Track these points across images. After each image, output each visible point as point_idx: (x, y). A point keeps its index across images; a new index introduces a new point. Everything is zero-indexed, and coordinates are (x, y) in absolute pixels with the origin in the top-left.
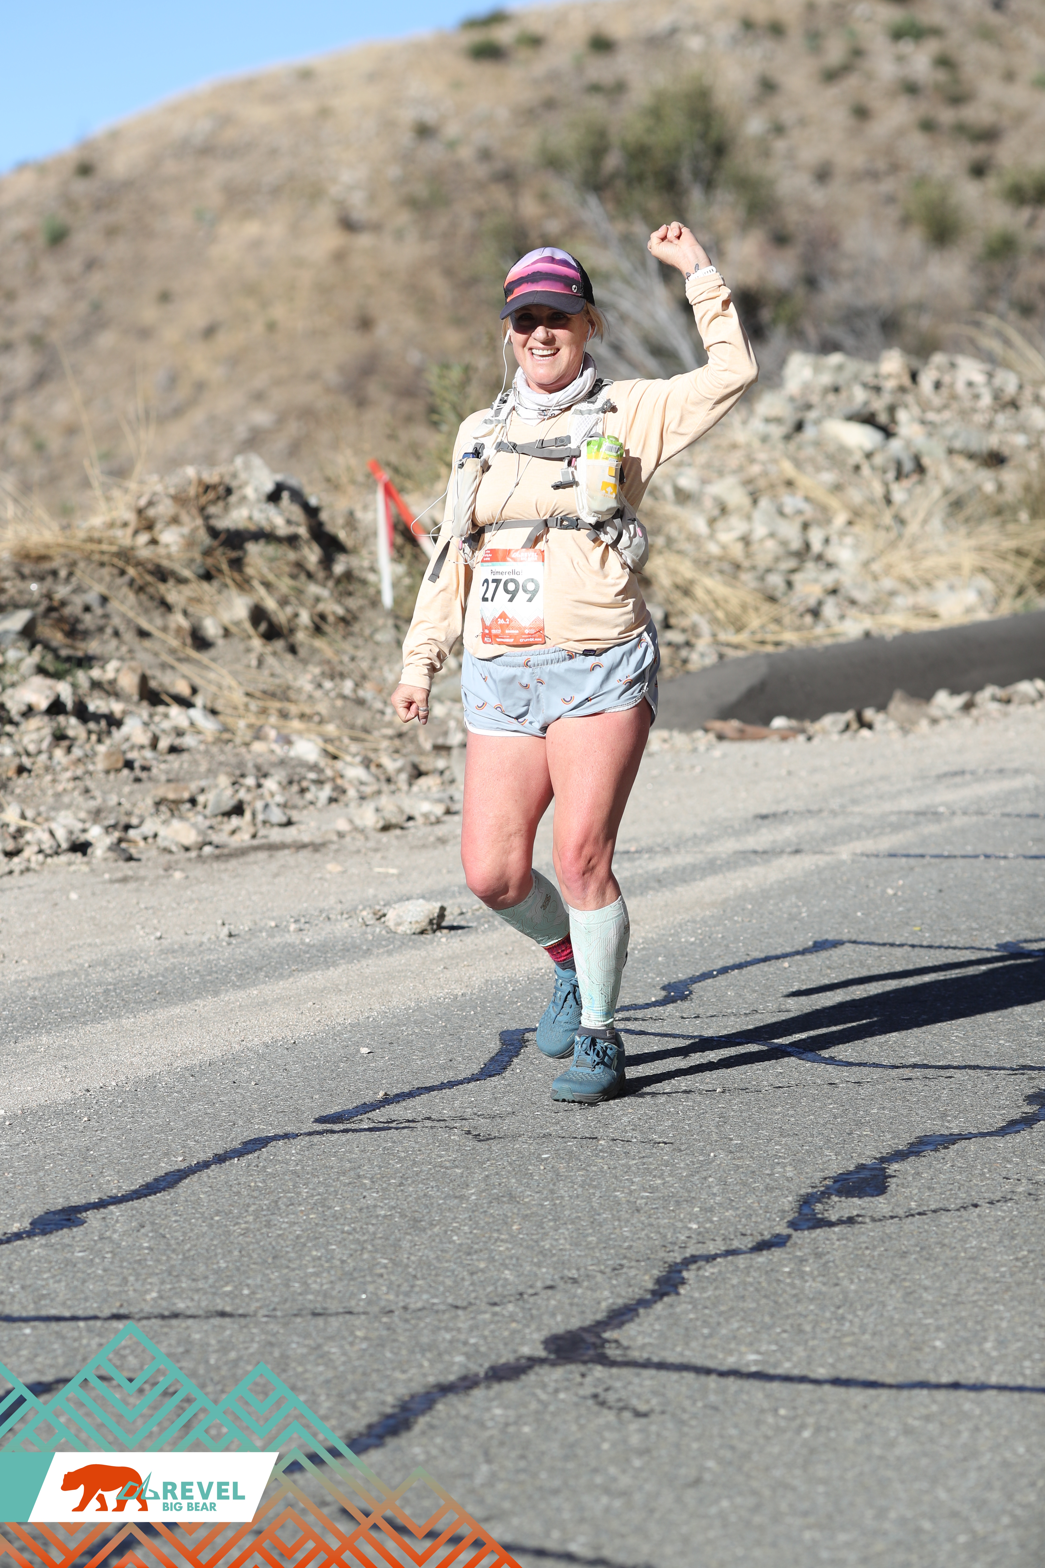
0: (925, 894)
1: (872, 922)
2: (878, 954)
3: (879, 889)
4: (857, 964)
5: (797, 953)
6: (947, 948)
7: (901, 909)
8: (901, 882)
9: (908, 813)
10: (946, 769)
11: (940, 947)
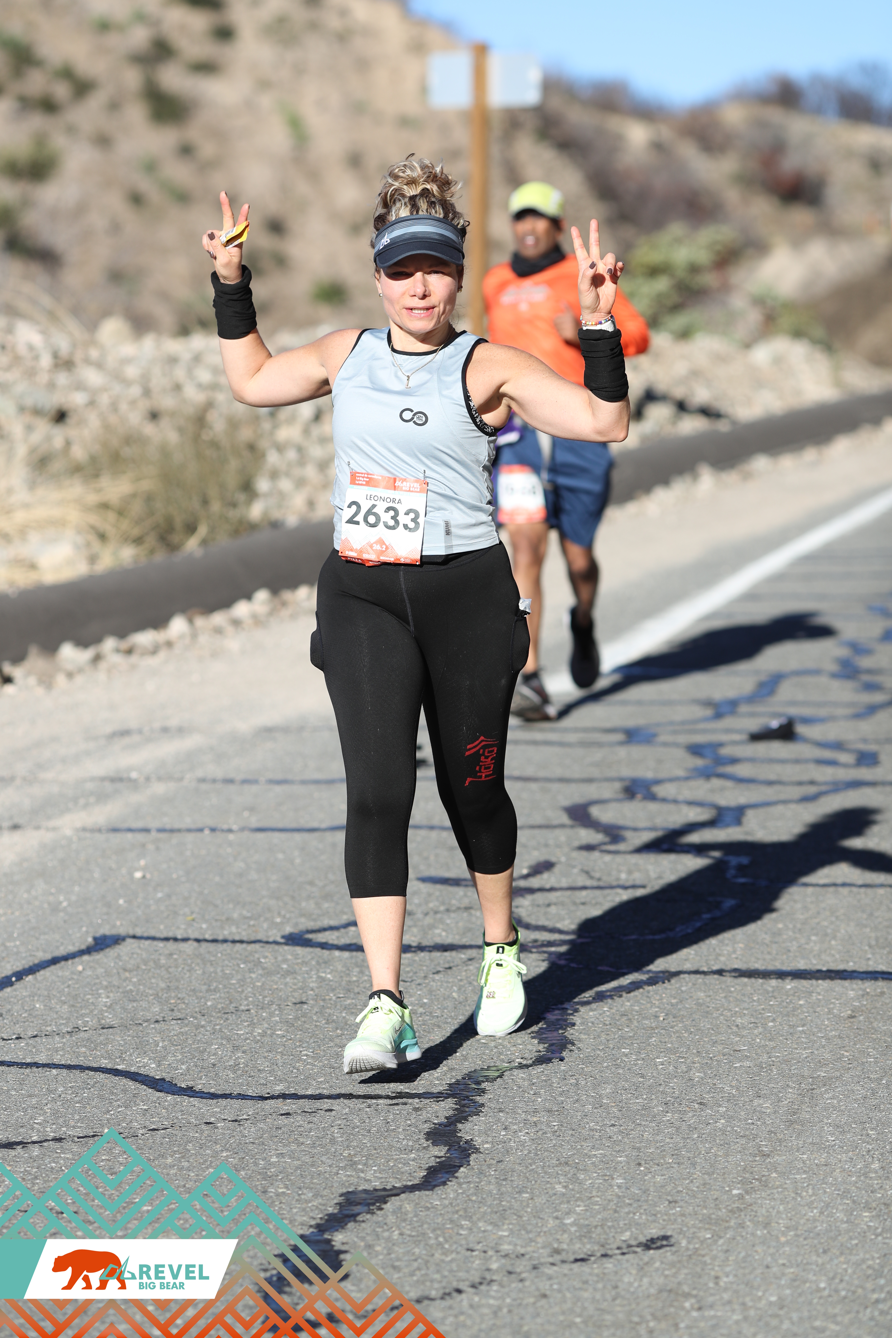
0: (174, 876)
1: (140, 912)
2: (167, 952)
3: (124, 871)
4: (151, 964)
5: (82, 953)
6: (234, 942)
7: (160, 895)
8: (142, 863)
9: (103, 779)
10: (109, 729)
11: (225, 941)
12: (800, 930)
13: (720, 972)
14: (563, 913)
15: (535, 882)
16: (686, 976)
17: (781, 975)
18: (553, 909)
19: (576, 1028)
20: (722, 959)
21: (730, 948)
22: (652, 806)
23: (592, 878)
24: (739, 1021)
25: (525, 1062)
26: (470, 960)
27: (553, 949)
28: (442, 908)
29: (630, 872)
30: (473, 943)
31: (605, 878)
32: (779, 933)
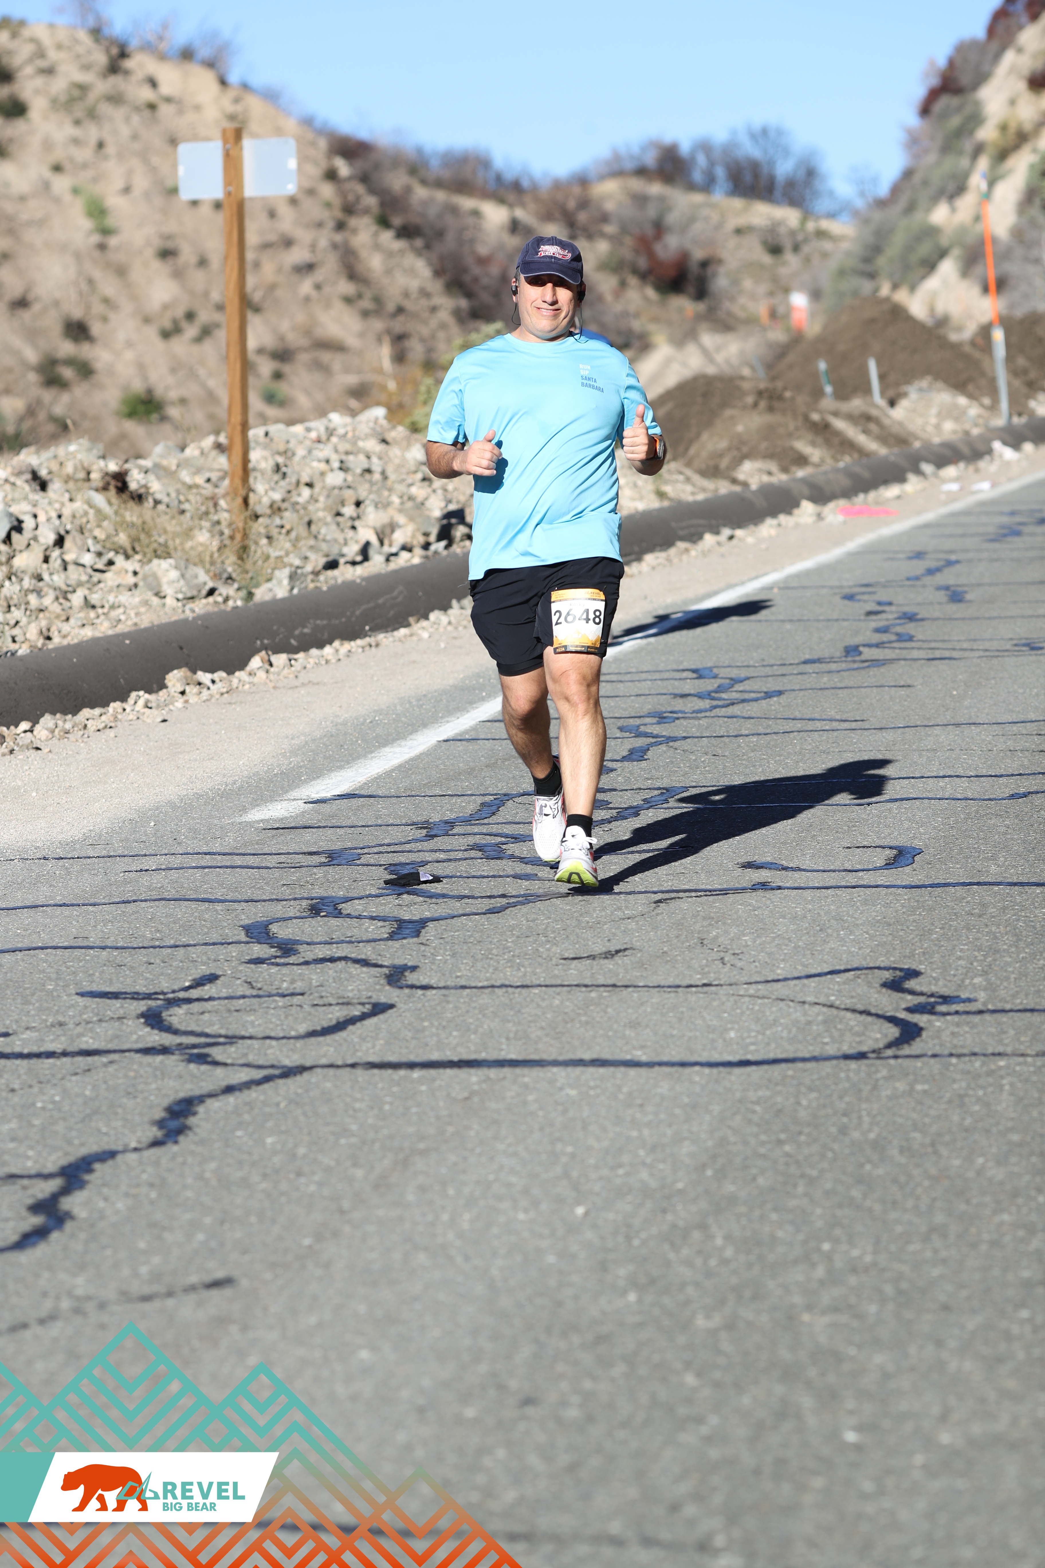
12: (444, 1027)
13: (353, 1066)
14: (215, 1019)
15: (194, 993)
16: (319, 1070)
17: (412, 1066)
18: (206, 1017)
19: (198, 1117)
20: (359, 1054)
21: (369, 1045)
22: (334, 922)
23: (253, 988)
24: (358, 1105)
25: (139, 1146)
26: (111, 1062)
27: (195, 1051)
28: (95, 1019)
29: (293, 981)
30: (117, 1048)
31: (265, 988)
32: (424, 1029)
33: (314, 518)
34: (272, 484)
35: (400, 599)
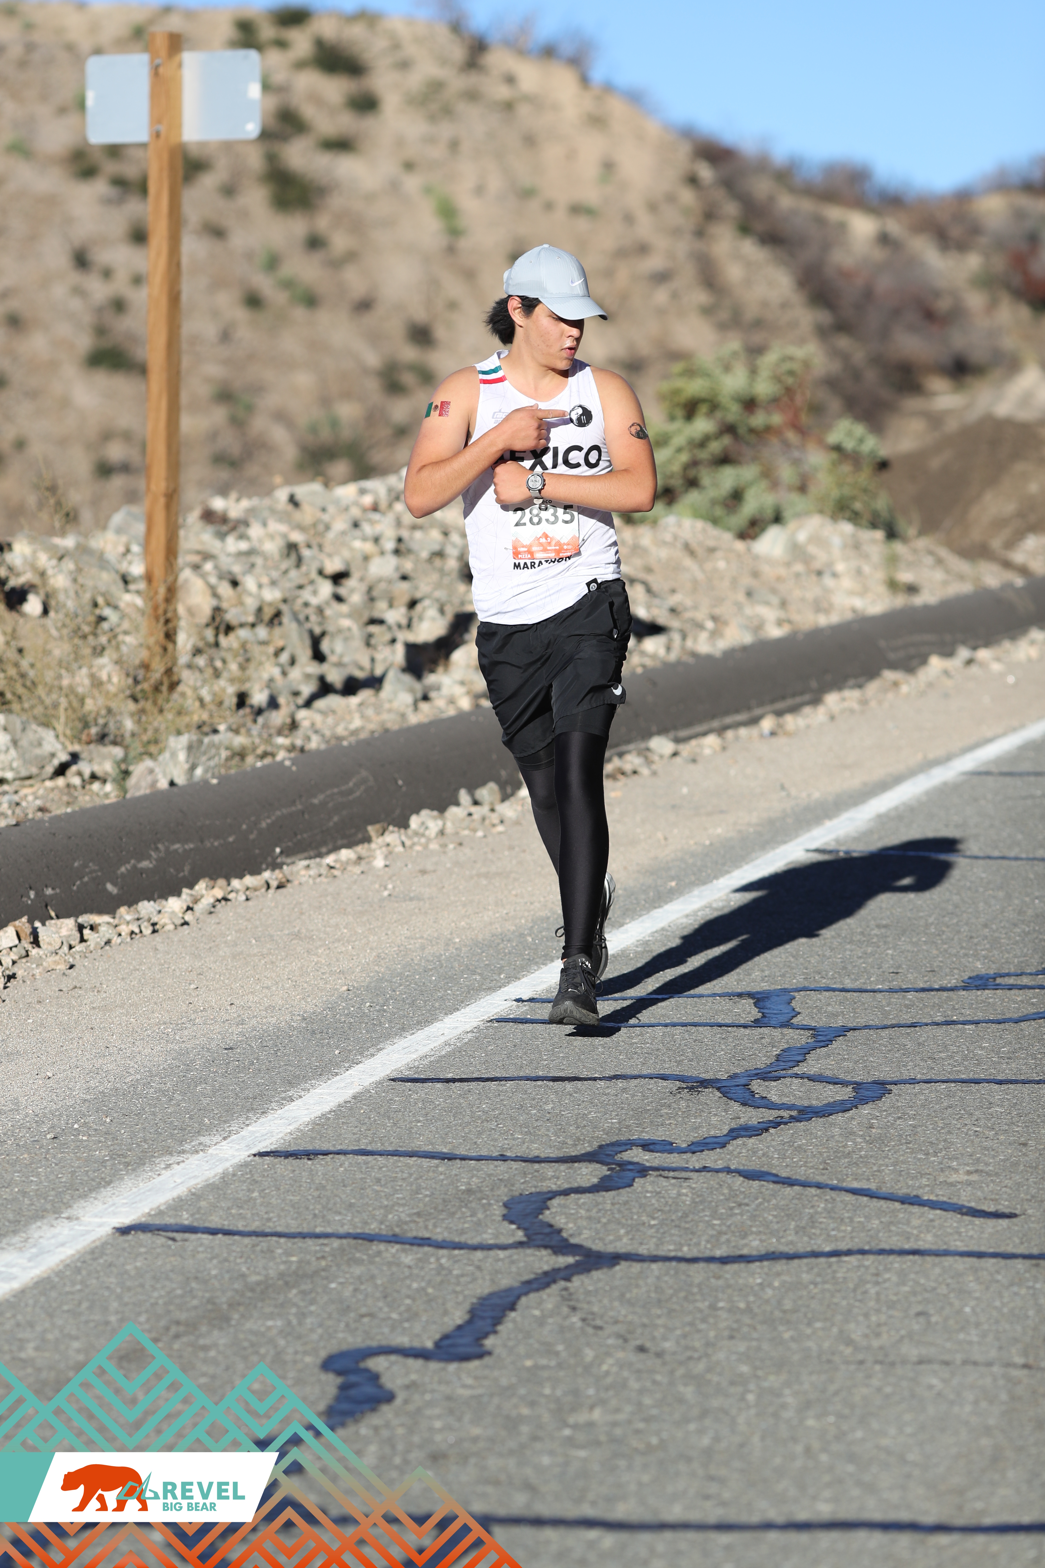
33: (331, 628)
34: (275, 574)
35: (358, 794)
